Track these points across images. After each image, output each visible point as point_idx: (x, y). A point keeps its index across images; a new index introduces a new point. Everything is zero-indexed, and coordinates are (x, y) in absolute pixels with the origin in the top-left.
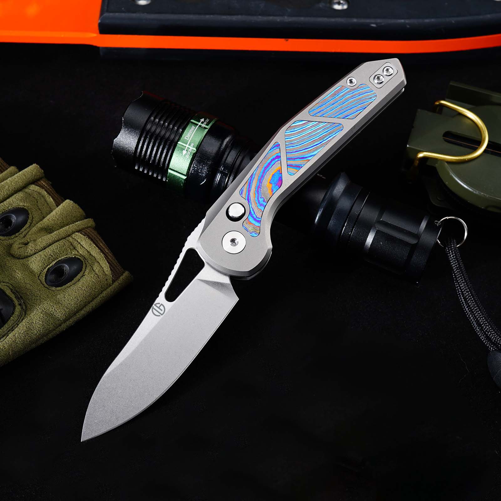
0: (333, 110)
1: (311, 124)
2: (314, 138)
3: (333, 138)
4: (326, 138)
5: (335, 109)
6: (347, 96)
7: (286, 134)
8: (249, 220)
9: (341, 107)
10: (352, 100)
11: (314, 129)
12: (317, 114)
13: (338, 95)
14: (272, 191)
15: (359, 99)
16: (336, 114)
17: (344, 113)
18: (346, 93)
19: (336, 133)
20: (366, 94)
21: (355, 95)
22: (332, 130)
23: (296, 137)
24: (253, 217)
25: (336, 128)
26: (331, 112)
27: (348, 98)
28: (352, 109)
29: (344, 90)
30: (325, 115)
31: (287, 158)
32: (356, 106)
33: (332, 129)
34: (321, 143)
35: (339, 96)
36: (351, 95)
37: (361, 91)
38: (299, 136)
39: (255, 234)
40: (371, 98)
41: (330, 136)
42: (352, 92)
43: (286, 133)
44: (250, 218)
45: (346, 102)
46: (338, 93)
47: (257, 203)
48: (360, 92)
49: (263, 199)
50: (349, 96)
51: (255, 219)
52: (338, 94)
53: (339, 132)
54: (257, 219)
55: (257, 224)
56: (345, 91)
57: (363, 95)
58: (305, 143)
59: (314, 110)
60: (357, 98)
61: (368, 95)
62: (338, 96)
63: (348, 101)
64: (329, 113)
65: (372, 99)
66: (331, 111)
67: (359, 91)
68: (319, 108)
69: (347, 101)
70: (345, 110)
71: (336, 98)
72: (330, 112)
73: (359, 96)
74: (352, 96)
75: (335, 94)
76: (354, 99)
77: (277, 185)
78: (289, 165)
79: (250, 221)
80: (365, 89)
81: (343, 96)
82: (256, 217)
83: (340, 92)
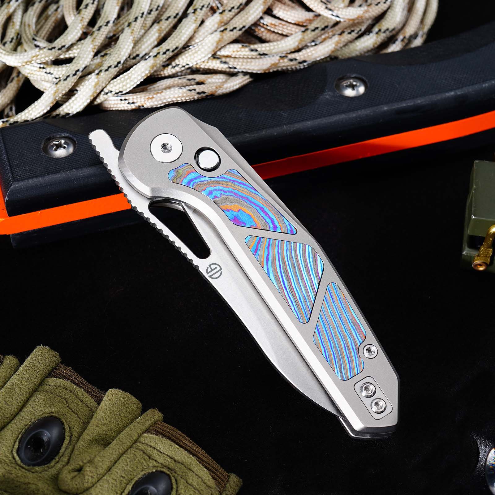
0: (331, 316)
1: (315, 282)
2: (294, 281)
3: (289, 306)
4: (291, 296)
5: (332, 319)
6: (349, 340)
7: (307, 246)
8: (193, 172)
9: (333, 328)
10: (343, 345)
11: (308, 283)
12: (329, 292)
13: (353, 328)
14: (228, 210)
15: (342, 354)
16: (323, 317)
17: (324, 329)
18: (354, 339)
19: (296, 311)
20: (348, 367)
21: (350, 352)
22: (302, 306)
23: (300, 258)
24: (196, 178)
25: (304, 313)
26: (329, 313)
27: (346, 341)
28: (329, 342)
29: (359, 338)
30: (326, 303)
31: (271, 240)
32: (332, 349)
33: (303, 307)
34: (285, 288)
35: (351, 328)
36: (351, 345)
37: (354, 360)
38: (301, 262)
39: (171, 175)
40: (341, 372)
41: (294, 303)
42: (354, 348)
43: (309, 247)
44: (196, 175)
45: (341, 337)
46: (356, 328)
47: (215, 188)
48: (352, 359)
49: (219, 196)
50: (350, 343)
51: (192, 180)
52: (354, 328)
53: (296, 315)
54: (192, 183)
55: (185, 182)
56: (358, 338)
57: (347, 362)
58: (290, 267)
59: (335, 291)
60: (345, 352)
61: (345, 368)
62: (352, 327)
63: (341, 340)
64: (328, 309)
65: (339, 373)
66: (331, 313)
67: (354, 358)
68: (338, 298)
69: (342, 339)
70: (329, 333)
71: (349, 324)
72: (329, 310)
73: (347, 356)
74: (348, 347)
75: (355, 323)
76: (344, 348)
77: (235, 217)
78: (260, 239)
79: (192, 174)
80: (355, 366)
81: (351, 334)
82: (195, 183)
83: (358, 332)
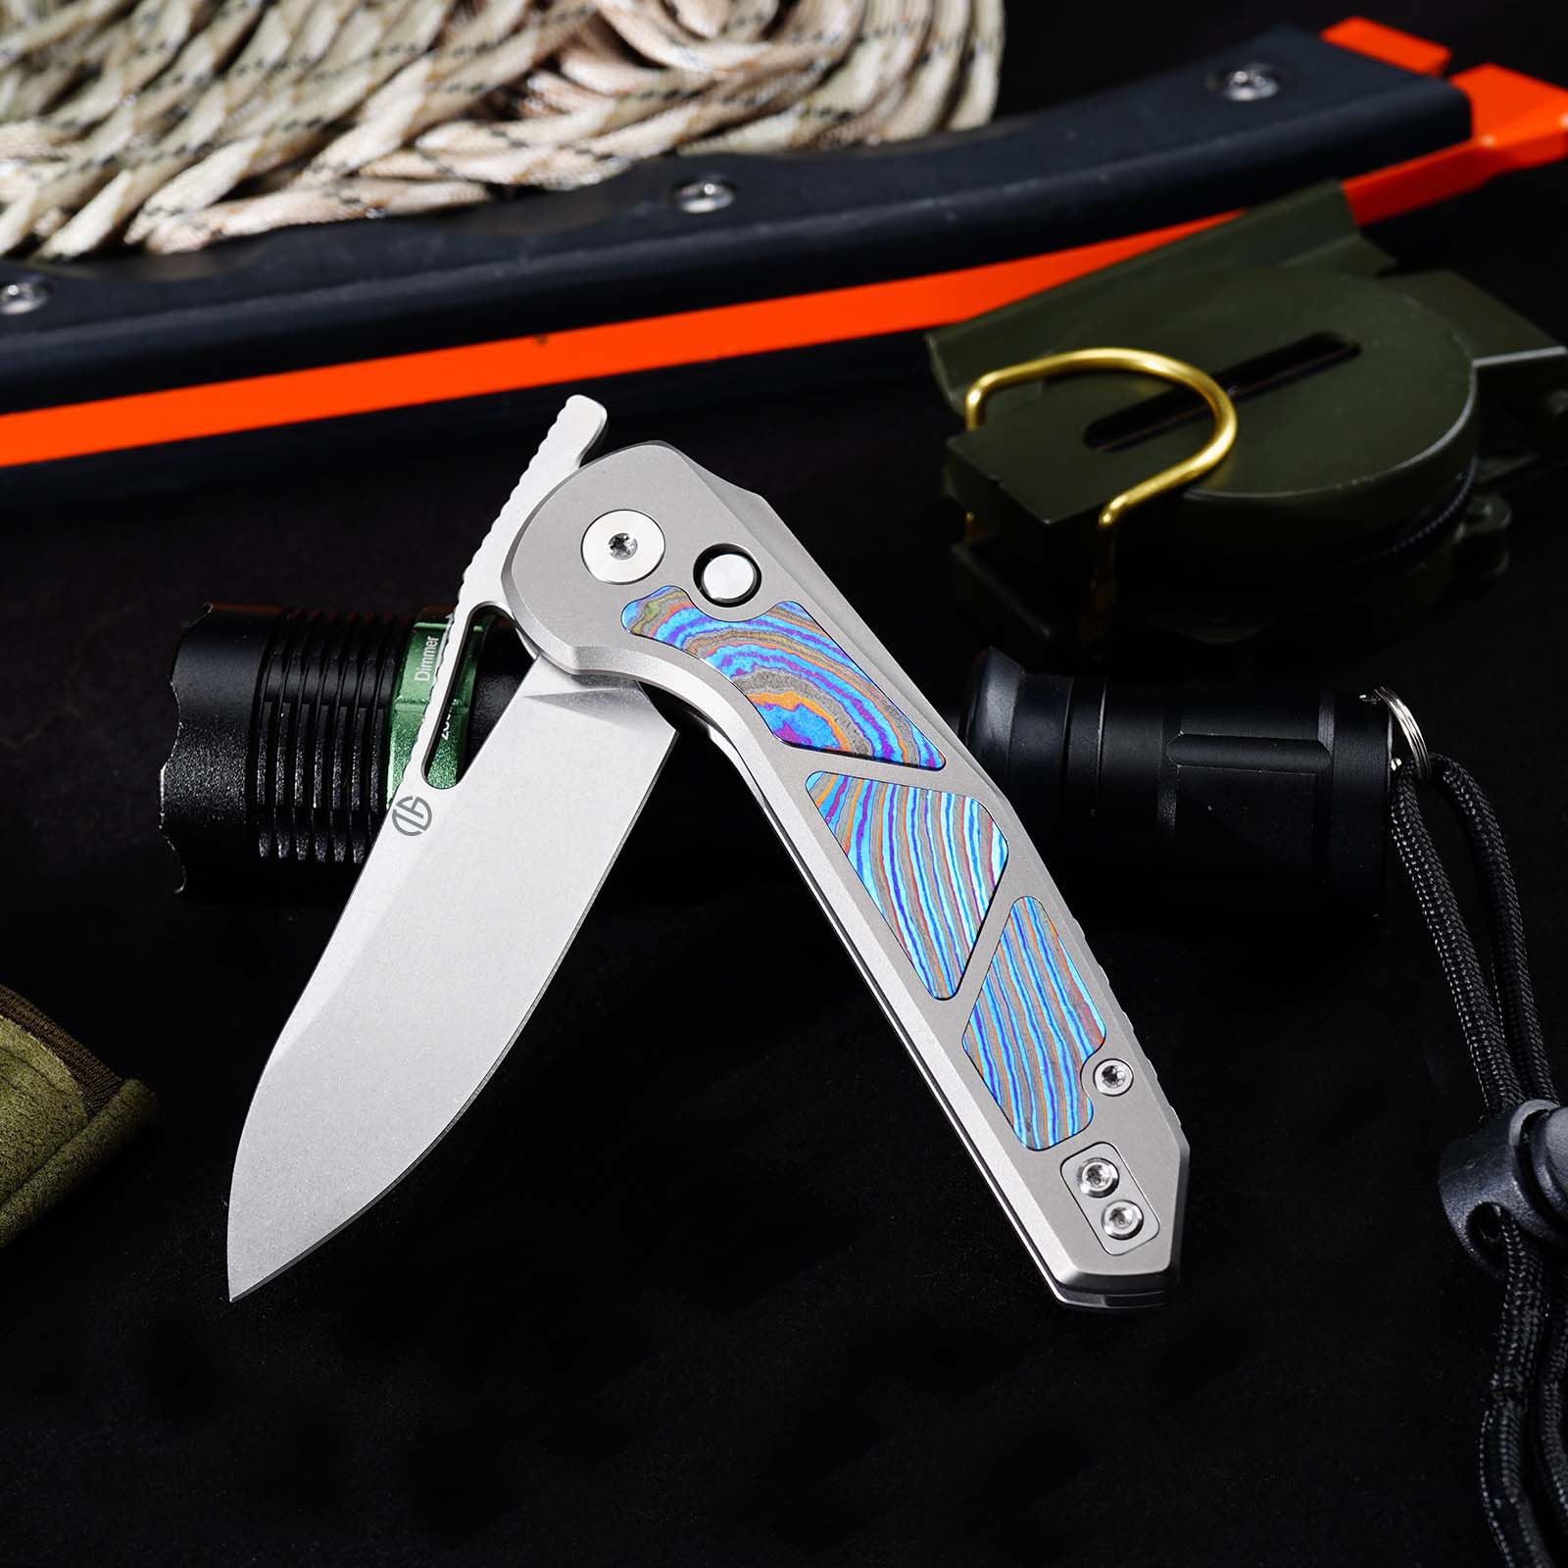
0: (1016, 982)
1: (983, 894)
2: (924, 889)
3: (908, 954)
4: (913, 929)
5: (1019, 990)
6: (1058, 1046)
7: (968, 801)
8: (685, 608)
9: (1019, 1013)
10: (1040, 1059)
11: (963, 898)
12: (1015, 921)
13: (1072, 1016)
14: (769, 707)
15: (1035, 1083)
16: (995, 986)
17: (994, 1016)
18: (1071, 1043)
19: (923, 968)
20: (1050, 1117)
21: (1057, 1076)
22: (940, 956)
23: (948, 830)
24: (692, 624)
25: (945, 973)
26: (1012, 974)
27: (1050, 1047)
28: (1003, 1049)
29: (1086, 1041)
30: (1005, 948)
31: (875, 783)
32: (1010, 1067)
33: (944, 959)
34: (901, 907)
35: (1067, 1017)
36: (1061, 1060)
37: (1068, 1098)
38: (949, 841)
39: (630, 616)
40: (1029, 1127)
41: (919, 948)
42: (1070, 1067)
43: (972, 803)
44: (693, 615)
45: (1038, 1037)
46: (1079, 1015)
47: (739, 648)
48: (1061, 1095)
49: (747, 669)
50: (1059, 1054)
51: (681, 628)
52: (1075, 1014)
53: (924, 979)
54: (681, 636)
55: (663, 633)
56: (1082, 1042)
57: (1048, 1103)
58: (917, 853)
59: (1032, 918)
60: (1043, 1077)
61: (1042, 1120)
62: (1070, 1012)
63: (1036, 1044)
64: (1010, 965)
65: (1024, 1130)
66: (1016, 974)
67: (1067, 1093)
68: (1038, 937)
69: (1039, 1042)
70: (1007, 1026)
71: (1062, 1004)
72: (1011, 968)
73: (1050, 1086)
74: (1053, 1063)
75: (1078, 1004)
76: (1042, 1068)
77: (786, 725)
78: (845, 781)
79: (683, 612)
80: (1069, 1114)
81: (1065, 1029)
82: (690, 635)
83: (1083, 1026)
